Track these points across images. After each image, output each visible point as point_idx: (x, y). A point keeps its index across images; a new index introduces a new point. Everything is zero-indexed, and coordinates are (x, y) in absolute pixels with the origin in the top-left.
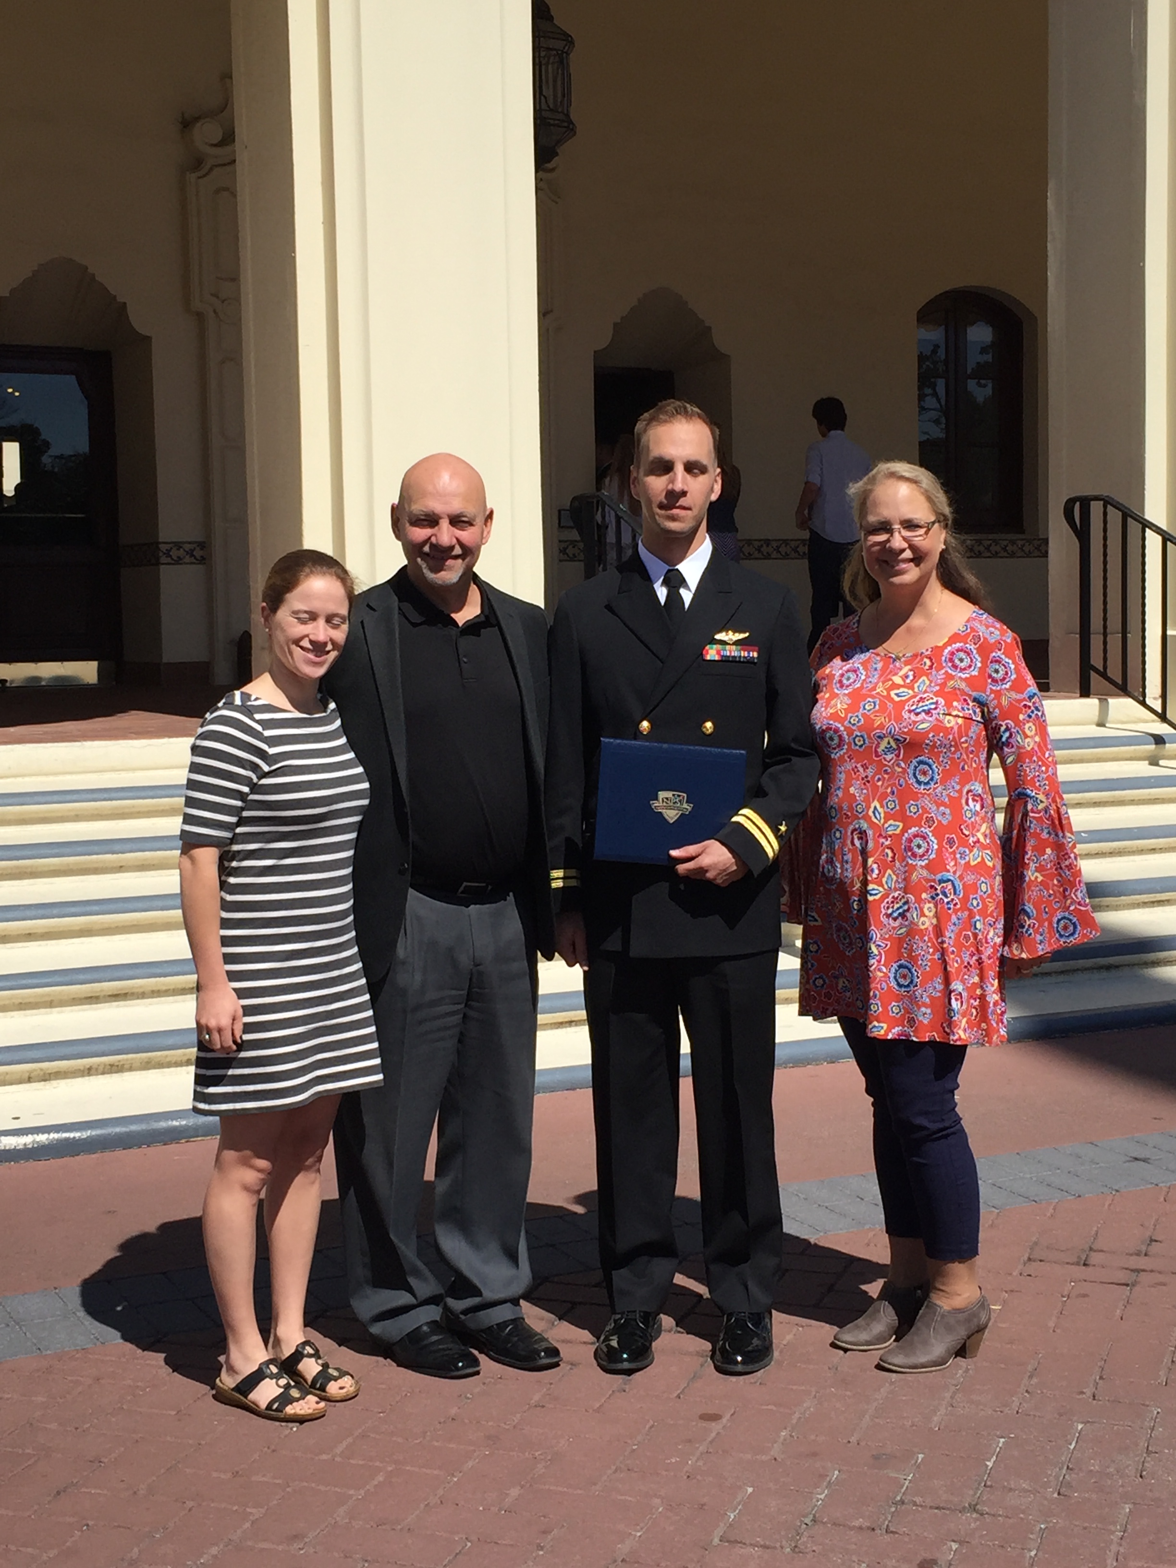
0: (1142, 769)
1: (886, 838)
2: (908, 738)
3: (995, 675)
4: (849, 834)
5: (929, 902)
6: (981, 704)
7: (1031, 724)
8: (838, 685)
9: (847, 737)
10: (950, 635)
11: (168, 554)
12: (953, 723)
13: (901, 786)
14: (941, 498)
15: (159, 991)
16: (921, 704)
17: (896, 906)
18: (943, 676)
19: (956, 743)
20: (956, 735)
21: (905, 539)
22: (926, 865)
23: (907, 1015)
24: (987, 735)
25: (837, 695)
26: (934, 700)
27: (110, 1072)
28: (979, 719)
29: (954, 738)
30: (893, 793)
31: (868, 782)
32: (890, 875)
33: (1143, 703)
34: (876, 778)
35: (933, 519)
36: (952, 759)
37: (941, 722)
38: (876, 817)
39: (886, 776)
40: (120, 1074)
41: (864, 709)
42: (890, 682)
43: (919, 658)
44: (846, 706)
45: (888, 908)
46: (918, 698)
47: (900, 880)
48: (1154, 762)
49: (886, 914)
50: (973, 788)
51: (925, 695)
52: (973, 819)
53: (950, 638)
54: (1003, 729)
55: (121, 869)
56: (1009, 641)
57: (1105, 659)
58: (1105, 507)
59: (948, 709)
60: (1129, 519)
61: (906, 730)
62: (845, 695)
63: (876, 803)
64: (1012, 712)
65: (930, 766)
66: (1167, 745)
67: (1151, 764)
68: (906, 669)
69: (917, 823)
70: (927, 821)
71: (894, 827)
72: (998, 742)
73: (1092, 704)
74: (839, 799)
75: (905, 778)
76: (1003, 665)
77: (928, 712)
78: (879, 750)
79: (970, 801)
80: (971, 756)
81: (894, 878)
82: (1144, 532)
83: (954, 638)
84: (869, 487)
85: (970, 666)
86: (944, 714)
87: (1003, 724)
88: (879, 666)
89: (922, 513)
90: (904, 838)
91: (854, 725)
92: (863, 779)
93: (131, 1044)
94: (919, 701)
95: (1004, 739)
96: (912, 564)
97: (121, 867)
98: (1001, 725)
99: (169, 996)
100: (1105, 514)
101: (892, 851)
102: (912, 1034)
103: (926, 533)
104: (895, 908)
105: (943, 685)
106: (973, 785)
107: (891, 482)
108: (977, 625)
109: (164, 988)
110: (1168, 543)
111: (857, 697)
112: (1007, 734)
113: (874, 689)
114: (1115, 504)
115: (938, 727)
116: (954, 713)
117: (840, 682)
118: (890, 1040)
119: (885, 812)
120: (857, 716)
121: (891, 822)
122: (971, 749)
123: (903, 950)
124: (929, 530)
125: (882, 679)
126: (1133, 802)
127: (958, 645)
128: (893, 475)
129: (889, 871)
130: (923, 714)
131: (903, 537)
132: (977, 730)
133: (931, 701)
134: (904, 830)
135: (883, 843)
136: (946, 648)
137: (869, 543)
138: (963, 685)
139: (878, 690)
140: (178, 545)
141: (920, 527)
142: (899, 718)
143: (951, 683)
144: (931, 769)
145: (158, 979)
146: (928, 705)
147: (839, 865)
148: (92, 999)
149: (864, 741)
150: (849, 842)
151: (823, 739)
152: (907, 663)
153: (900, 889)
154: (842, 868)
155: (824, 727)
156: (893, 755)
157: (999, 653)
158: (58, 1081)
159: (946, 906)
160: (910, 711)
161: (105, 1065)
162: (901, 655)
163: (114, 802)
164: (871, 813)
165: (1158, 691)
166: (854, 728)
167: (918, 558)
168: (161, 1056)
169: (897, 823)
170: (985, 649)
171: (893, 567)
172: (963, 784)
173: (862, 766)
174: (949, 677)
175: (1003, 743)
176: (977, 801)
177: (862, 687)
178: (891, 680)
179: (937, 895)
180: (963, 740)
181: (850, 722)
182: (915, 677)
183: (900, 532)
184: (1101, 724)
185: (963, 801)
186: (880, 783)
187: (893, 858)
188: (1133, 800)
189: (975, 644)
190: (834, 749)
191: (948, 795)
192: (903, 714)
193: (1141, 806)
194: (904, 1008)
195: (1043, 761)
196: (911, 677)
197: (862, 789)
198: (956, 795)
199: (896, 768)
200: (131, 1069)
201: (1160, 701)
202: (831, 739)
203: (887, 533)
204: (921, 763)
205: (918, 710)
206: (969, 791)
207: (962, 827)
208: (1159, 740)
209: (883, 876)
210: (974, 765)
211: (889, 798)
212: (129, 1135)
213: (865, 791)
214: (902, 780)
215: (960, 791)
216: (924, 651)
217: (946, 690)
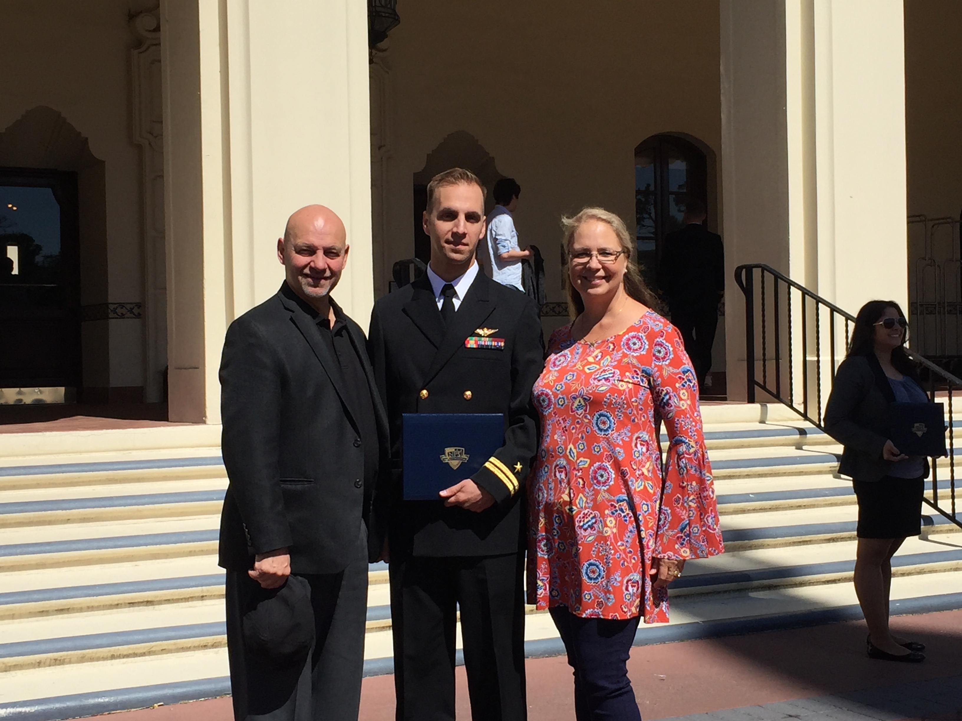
0: (792, 452)
1: (578, 470)
2: (592, 397)
3: (657, 354)
4: (553, 468)
5: (611, 516)
6: (648, 375)
7: (684, 391)
8: (552, 365)
9: (553, 399)
10: (628, 326)
11: (114, 311)
12: (625, 387)
13: (588, 432)
14: (626, 235)
15: (92, 607)
16: (603, 374)
17: (586, 520)
18: (621, 355)
19: (628, 402)
20: (627, 396)
21: (600, 262)
22: (608, 489)
23: (597, 600)
24: (653, 397)
25: (551, 371)
26: (612, 372)
27: (55, 665)
28: (646, 385)
29: (626, 397)
30: (582, 437)
31: (566, 430)
32: (581, 498)
33: (791, 407)
34: (571, 428)
35: (620, 249)
36: (625, 414)
37: (615, 385)
38: (571, 456)
39: (578, 426)
40: (62, 666)
41: (566, 379)
42: (586, 361)
43: (606, 343)
44: (555, 378)
45: (580, 522)
46: (601, 370)
47: (588, 501)
48: (799, 447)
49: (579, 526)
50: (641, 435)
51: (607, 368)
52: (640, 458)
53: (628, 329)
54: (664, 393)
55: (68, 521)
56: (670, 331)
57: (765, 376)
58: (763, 272)
59: (622, 377)
60: (779, 280)
61: (591, 392)
62: (556, 371)
63: (571, 446)
64: (671, 381)
65: (608, 418)
66: (808, 436)
67: (797, 449)
68: (597, 352)
69: (600, 459)
70: (607, 457)
71: (584, 462)
72: (660, 403)
73: (756, 407)
74: (548, 444)
75: (590, 427)
76: (664, 348)
77: (607, 379)
78: (574, 407)
79: (639, 445)
80: (640, 412)
81: (585, 499)
82: (789, 288)
83: (632, 329)
84: (576, 224)
85: (640, 348)
86: (618, 380)
87: (664, 389)
88: (580, 351)
89: (613, 245)
90: (591, 471)
91: (558, 390)
92: (563, 429)
93: (69, 644)
94: (602, 372)
95: (665, 401)
96: (604, 280)
97: (69, 520)
98: (663, 390)
99: (100, 610)
100: (763, 277)
101: (583, 480)
102: (600, 613)
103: (616, 259)
104: (586, 521)
105: (620, 361)
106: (641, 433)
107: (593, 222)
108: (648, 320)
109: (96, 604)
110: (806, 296)
111: (563, 372)
112: (667, 397)
113: (575, 366)
114: (769, 269)
115: (614, 390)
116: (626, 380)
117: (554, 363)
118: (585, 618)
119: (577, 452)
120: (561, 384)
121: (582, 459)
122: (640, 407)
123: (592, 552)
124: (618, 257)
125: (581, 359)
126: (784, 474)
127: (633, 334)
128: (594, 217)
129: (581, 495)
130: (603, 380)
131: (598, 260)
132: (644, 394)
133: (610, 372)
134: (591, 465)
135: (576, 474)
136: (625, 336)
137: (575, 263)
138: (635, 361)
139: (577, 367)
140: (122, 305)
141: (611, 254)
142: (587, 384)
143: (625, 360)
144: (609, 420)
145: (92, 598)
146: (607, 375)
147: (545, 492)
148: (43, 613)
149: (564, 401)
150: (553, 474)
151: (539, 401)
152: (597, 348)
153: (589, 508)
154: (547, 494)
155: (539, 393)
156: (582, 410)
157: (661, 339)
158: (16, 672)
159: (623, 519)
160: (595, 379)
161: (51, 660)
162: (594, 342)
163: (65, 474)
164: (568, 454)
165: (801, 399)
166: (558, 392)
167: (609, 276)
168: (92, 653)
169: (586, 460)
170: (651, 336)
171: (591, 281)
172: (633, 432)
173: (563, 419)
174: (625, 355)
175: (664, 403)
176: (644, 445)
177: (567, 365)
178: (586, 359)
179: (616, 511)
180: (633, 400)
181: (556, 389)
182: (602, 356)
183: (597, 257)
184: (762, 422)
185: (633, 445)
186: (574, 431)
187: (584, 485)
188: (785, 473)
189: (645, 333)
190: (545, 408)
191: (622, 440)
192: (590, 381)
193: (790, 477)
194: (594, 595)
195: (693, 419)
196: (599, 357)
197: (562, 436)
198: (627, 439)
199: (585, 420)
200: (70, 662)
201: (802, 406)
202: (544, 401)
203: (588, 257)
204: (601, 415)
205: (600, 378)
206: (638, 438)
207: (632, 463)
208: (802, 432)
209: (577, 499)
210: (643, 419)
211: (580, 442)
212: (68, 709)
213: (564, 437)
214: (589, 428)
215: (631, 438)
216: (609, 338)
217: (622, 364)
